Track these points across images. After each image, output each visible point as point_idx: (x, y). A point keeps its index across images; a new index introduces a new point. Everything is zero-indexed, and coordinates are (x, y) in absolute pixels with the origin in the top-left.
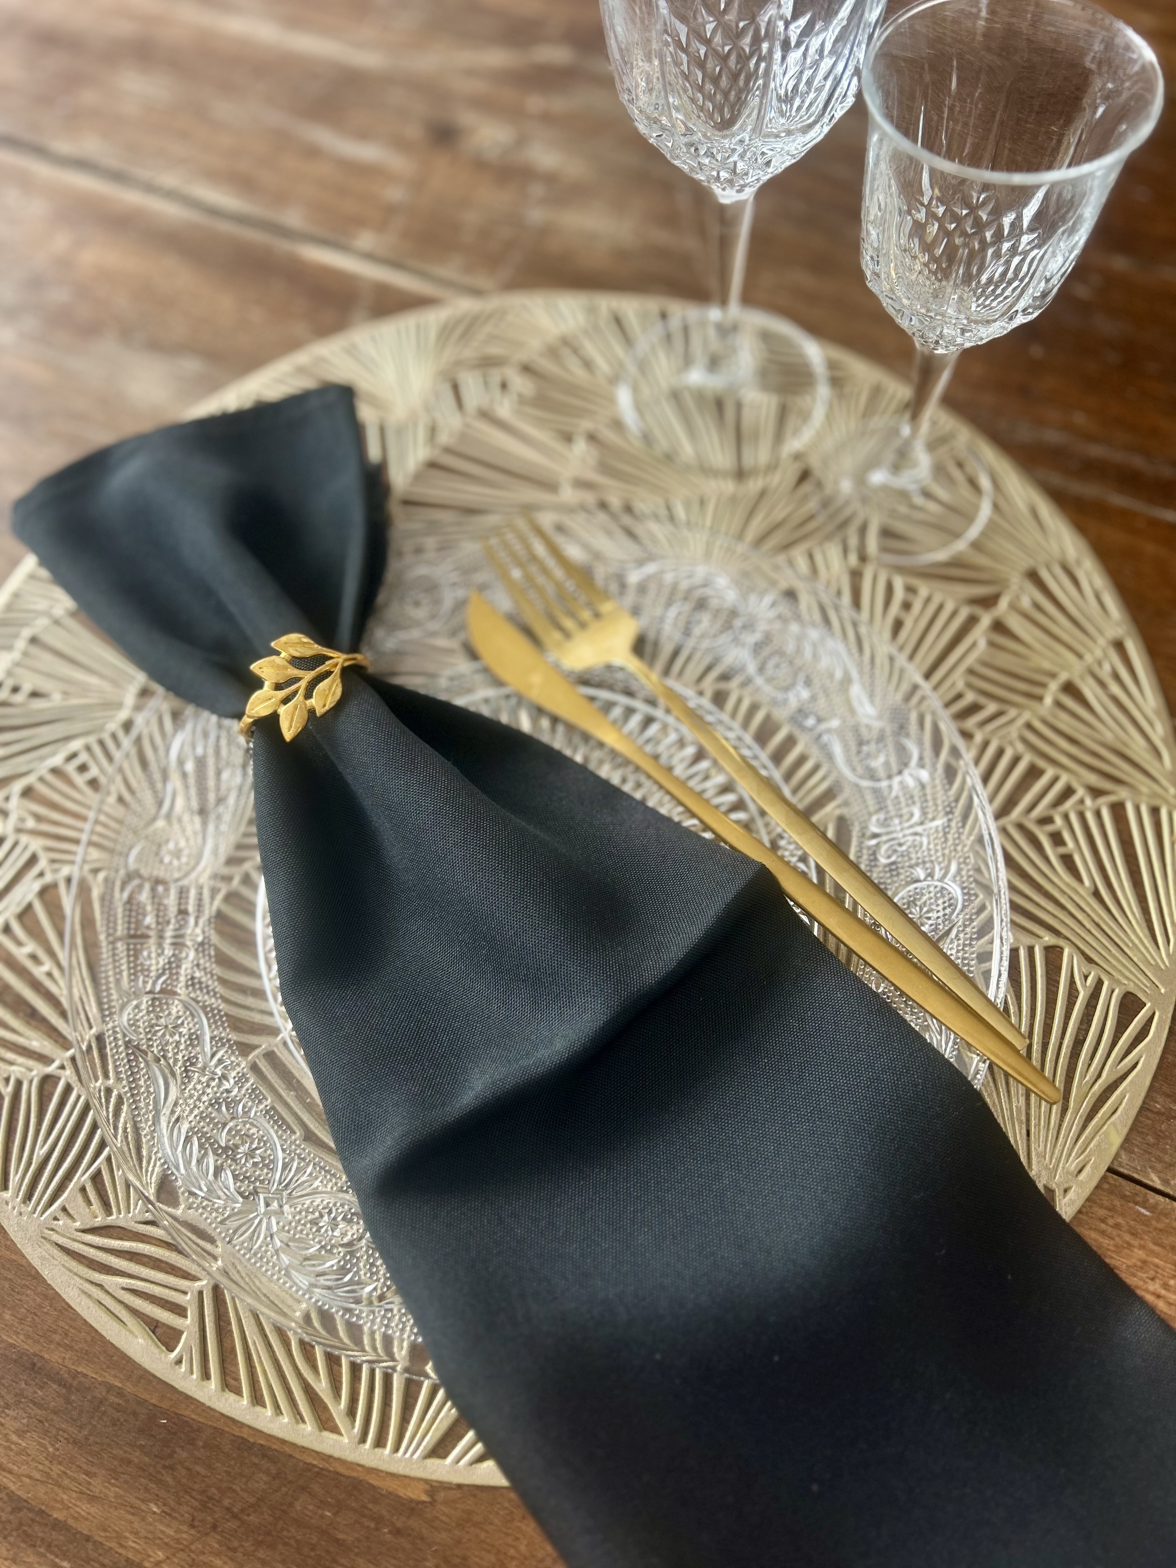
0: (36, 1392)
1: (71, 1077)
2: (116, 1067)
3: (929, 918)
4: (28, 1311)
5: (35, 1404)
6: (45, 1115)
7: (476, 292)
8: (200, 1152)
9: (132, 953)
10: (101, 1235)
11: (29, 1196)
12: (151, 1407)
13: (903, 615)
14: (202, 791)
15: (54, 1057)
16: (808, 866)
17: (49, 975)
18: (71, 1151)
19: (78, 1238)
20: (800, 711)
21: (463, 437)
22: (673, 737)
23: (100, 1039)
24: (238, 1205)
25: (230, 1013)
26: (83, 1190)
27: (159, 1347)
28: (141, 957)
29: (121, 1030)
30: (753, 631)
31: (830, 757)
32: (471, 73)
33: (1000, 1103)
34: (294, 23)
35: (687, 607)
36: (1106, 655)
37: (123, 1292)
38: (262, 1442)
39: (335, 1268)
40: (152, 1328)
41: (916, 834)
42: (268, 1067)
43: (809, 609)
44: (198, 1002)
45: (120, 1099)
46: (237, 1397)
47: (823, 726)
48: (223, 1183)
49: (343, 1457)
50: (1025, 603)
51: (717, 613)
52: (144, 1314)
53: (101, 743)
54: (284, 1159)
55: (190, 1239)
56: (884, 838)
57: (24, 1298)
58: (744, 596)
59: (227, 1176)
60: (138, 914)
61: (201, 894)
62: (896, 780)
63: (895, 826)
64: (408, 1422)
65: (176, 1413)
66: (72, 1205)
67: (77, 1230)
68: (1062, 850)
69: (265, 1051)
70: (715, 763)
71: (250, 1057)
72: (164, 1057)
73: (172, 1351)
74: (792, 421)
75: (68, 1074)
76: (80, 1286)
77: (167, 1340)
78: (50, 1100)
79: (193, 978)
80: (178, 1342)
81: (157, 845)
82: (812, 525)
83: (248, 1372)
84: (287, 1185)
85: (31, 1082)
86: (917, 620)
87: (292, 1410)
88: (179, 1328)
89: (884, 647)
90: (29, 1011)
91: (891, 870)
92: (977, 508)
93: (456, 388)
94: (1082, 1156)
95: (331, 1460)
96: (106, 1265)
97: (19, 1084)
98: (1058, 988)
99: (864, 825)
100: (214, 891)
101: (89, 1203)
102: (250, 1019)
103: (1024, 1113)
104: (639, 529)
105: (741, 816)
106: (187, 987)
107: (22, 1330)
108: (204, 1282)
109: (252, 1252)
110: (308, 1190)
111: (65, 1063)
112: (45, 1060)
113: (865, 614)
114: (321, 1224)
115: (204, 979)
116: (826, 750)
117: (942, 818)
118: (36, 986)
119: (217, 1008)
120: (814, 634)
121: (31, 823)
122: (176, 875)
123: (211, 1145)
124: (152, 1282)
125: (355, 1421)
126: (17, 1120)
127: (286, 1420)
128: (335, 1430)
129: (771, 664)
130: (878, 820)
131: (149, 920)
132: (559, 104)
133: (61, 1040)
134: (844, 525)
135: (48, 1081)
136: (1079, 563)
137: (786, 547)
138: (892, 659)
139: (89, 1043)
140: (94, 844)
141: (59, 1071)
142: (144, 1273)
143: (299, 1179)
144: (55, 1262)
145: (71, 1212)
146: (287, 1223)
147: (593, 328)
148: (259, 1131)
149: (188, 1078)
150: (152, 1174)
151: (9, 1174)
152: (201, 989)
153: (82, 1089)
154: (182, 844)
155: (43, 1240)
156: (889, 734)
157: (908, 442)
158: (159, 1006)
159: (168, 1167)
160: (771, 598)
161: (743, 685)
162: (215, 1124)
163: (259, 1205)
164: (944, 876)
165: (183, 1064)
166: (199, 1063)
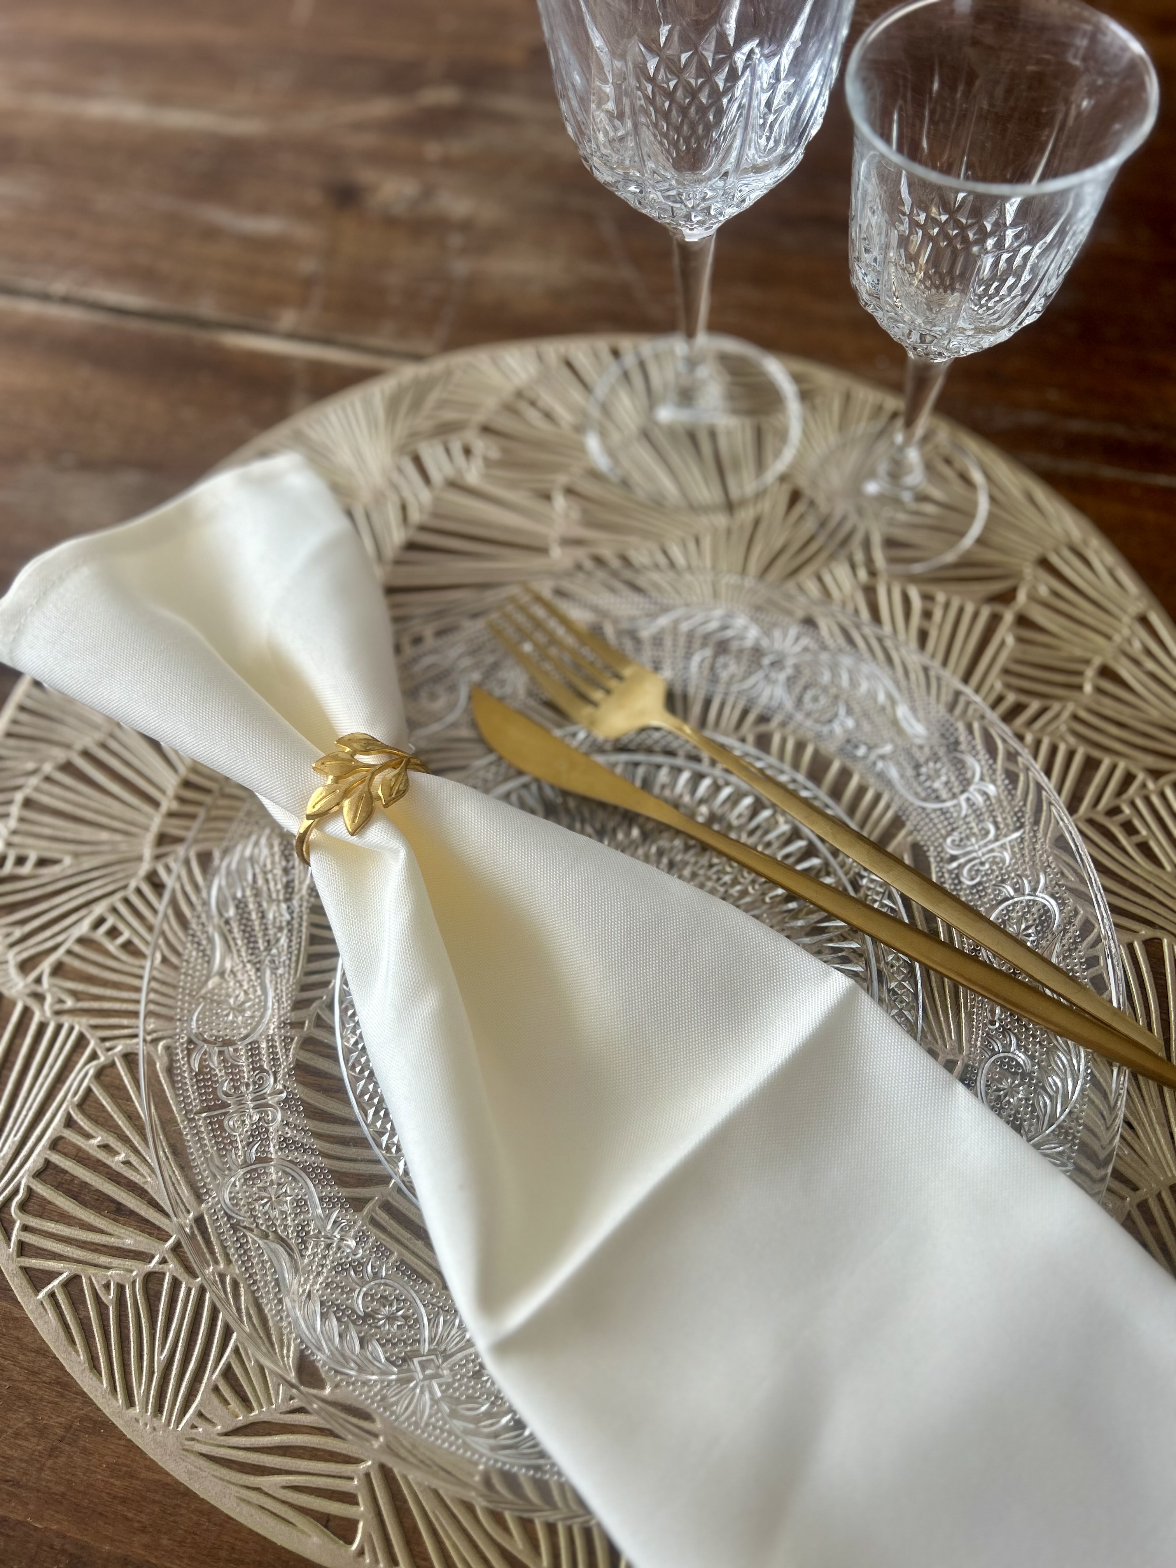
1: (176, 1270)
2: (224, 1248)
3: (1029, 935)
4: (186, 1531)
6: (157, 1317)
7: (418, 358)
8: (340, 1326)
9: (217, 1126)
10: (246, 1435)
11: (159, 1408)
13: (926, 624)
14: (249, 936)
15: (153, 1252)
16: (895, 903)
17: (127, 1163)
18: (194, 1350)
19: (222, 1443)
20: (848, 741)
21: (436, 512)
22: (726, 792)
23: (199, 1220)
24: (394, 1377)
25: (334, 1168)
26: (216, 1389)
27: (336, 1543)
28: (227, 1129)
29: (226, 1213)
30: (782, 668)
31: (889, 783)
32: (358, 126)
33: (1138, 1111)
34: (160, 99)
35: (708, 652)
36: (1133, 633)
37: (284, 1491)
39: (512, 1423)
40: (324, 1523)
41: (992, 851)
42: (388, 1219)
43: (832, 634)
44: (296, 1164)
45: (235, 1285)
47: (874, 755)
48: (371, 1354)
50: (1043, 591)
51: (740, 653)
52: (312, 1510)
53: (126, 901)
54: (428, 1315)
56: (962, 860)
57: (178, 1518)
58: (767, 632)
59: (375, 1347)
60: (214, 1082)
61: (273, 1046)
62: (963, 798)
63: (972, 845)
66: (208, 1408)
67: (220, 1435)
68: (1136, 839)
69: (379, 1203)
70: (775, 809)
71: (365, 1212)
72: (275, 1232)
73: (351, 1543)
74: (770, 442)
75: (172, 1268)
76: (238, 1495)
77: (343, 1533)
78: (159, 1300)
79: (286, 1140)
80: (356, 1532)
81: (216, 1002)
82: (813, 547)
83: (437, 1549)
84: (438, 1344)
85: (134, 1282)
86: (940, 628)
88: (353, 1517)
90: (113, 1206)
91: (978, 891)
93: (417, 461)
96: (259, 1466)
97: (121, 1288)
98: (1165, 980)
99: (939, 849)
100: (287, 1041)
101: (226, 1402)
102: (357, 1172)
103: (1163, 1115)
104: (641, 581)
105: (815, 862)
106: (281, 1149)
108: (369, 1463)
109: (423, 1425)
111: (167, 1256)
112: (144, 1257)
113: (887, 628)
114: (485, 1379)
115: (297, 1139)
116: (881, 776)
117: (1017, 829)
118: (115, 1178)
119: (318, 1167)
120: (847, 661)
121: (70, 1003)
122: (244, 1032)
123: (349, 1316)
124: (312, 1474)
126: (128, 1328)
129: (808, 697)
130: (953, 841)
131: (226, 1087)
132: (457, 147)
133: (156, 1232)
134: (846, 541)
135: (152, 1280)
136: (1085, 542)
137: (793, 573)
138: (925, 669)
139: (191, 1228)
140: (149, 1014)
141: (161, 1266)
142: (303, 1466)
143: (449, 1334)
144: (204, 1474)
145: (209, 1416)
146: (449, 1385)
147: (545, 377)
148: (395, 1290)
149: (306, 1248)
150: (288, 1357)
151: (132, 1388)
152: (296, 1148)
153: (191, 1280)
154: (242, 997)
155: (185, 1453)
156: (942, 752)
157: (901, 449)
158: (258, 1177)
159: (307, 1347)
160: (793, 631)
161: (783, 724)
162: (347, 1293)
163: (416, 1371)
164: (1034, 890)
165: (298, 1235)
166: (314, 1230)
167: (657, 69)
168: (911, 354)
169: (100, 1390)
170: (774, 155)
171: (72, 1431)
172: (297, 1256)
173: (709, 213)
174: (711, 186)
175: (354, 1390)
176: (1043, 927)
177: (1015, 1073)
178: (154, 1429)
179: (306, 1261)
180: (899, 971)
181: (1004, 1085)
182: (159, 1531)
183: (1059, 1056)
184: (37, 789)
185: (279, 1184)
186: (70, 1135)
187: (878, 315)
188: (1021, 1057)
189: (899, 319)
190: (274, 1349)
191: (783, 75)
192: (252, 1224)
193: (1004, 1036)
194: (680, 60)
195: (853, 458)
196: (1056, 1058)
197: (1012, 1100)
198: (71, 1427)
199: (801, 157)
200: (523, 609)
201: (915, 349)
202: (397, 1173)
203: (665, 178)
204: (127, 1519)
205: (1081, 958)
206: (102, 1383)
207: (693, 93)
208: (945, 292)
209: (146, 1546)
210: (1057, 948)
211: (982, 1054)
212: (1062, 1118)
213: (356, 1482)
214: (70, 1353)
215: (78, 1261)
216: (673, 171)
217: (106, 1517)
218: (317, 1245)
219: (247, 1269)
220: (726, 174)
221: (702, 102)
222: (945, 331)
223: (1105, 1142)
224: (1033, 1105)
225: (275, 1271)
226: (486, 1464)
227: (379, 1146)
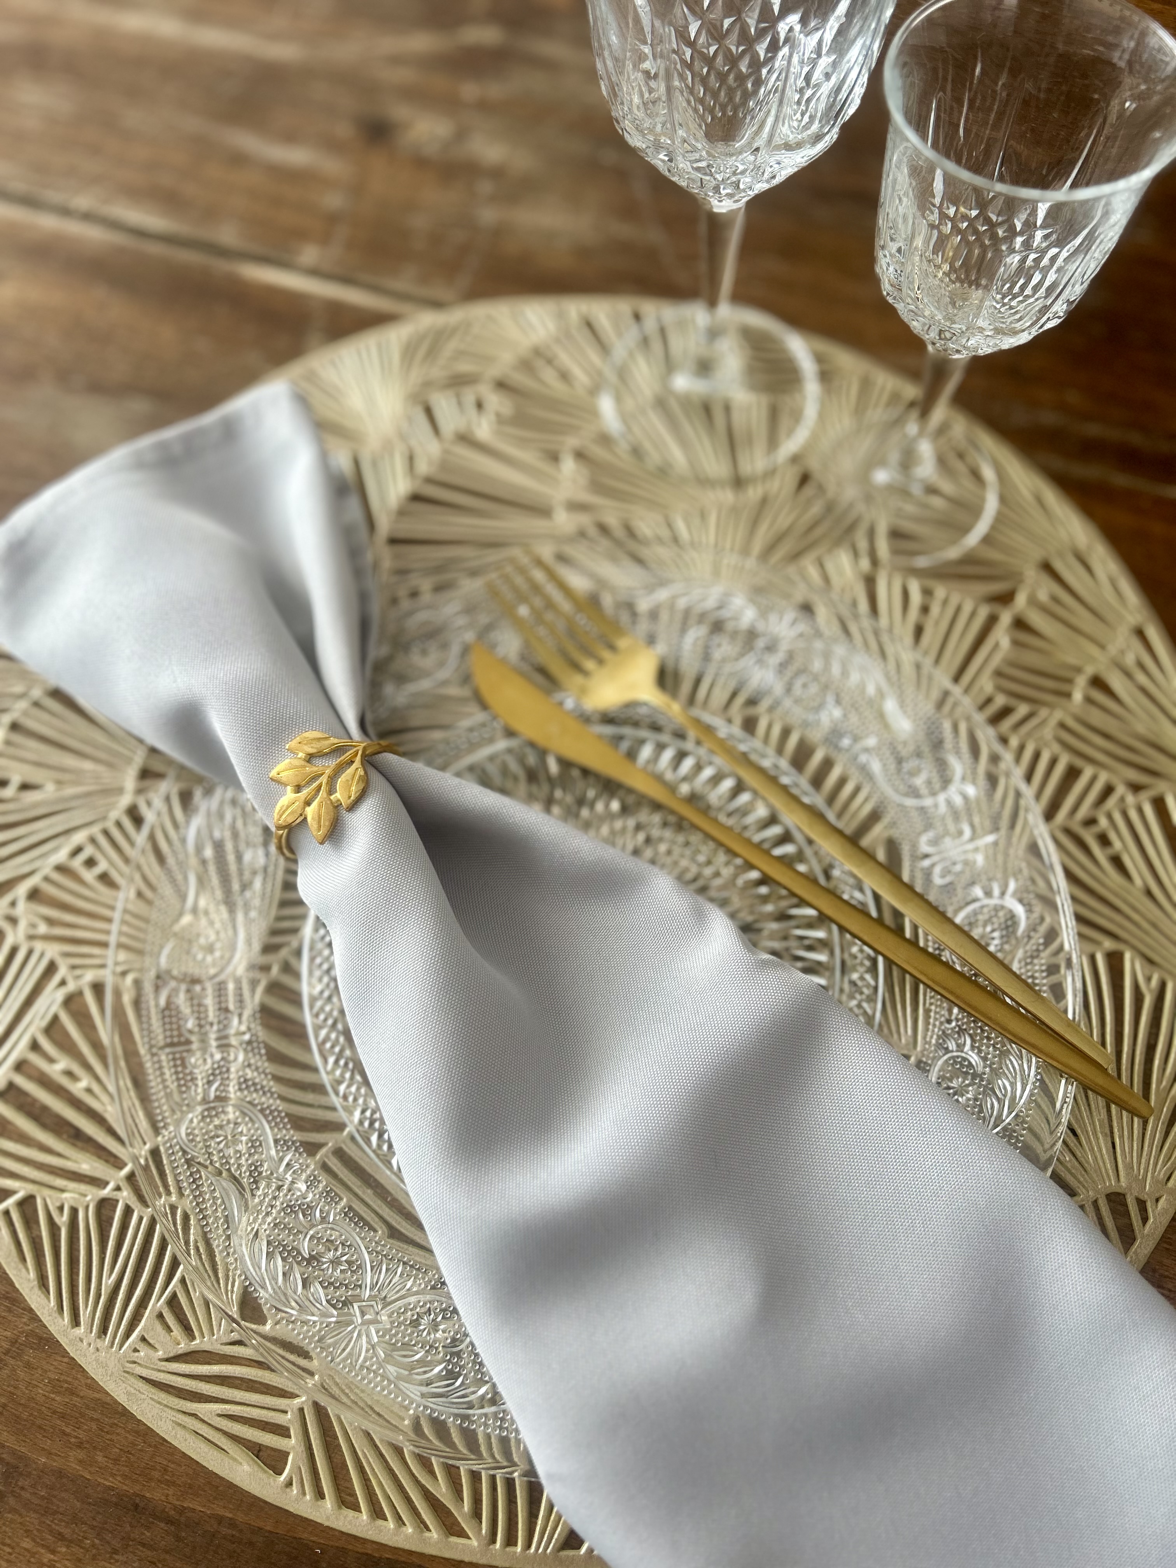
0: (143, 1534)
1: (129, 1199)
2: (178, 1182)
3: (993, 939)
5: (144, 1545)
6: (108, 1243)
7: (437, 305)
8: (284, 1266)
9: (179, 1062)
10: (186, 1362)
11: (104, 1330)
12: (267, 1534)
13: (923, 619)
14: (225, 879)
15: (108, 1179)
17: (89, 1090)
18: (141, 1276)
19: (162, 1368)
20: (834, 731)
21: (444, 465)
22: (708, 772)
23: (155, 1153)
24: (333, 1319)
25: (290, 1111)
26: (160, 1316)
27: (266, 1472)
28: (189, 1066)
29: (181, 1148)
30: (775, 652)
31: (870, 776)
32: (396, 60)
33: (1082, 1118)
35: (703, 630)
36: (1128, 645)
37: (219, 1419)
38: (387, 1556)
39: (444, 1373)
40: (255, 1452)
41: (965, 852)
42: (339, 1165)
43: (828, 623)
44: (255, 1106)
45: (186, 1218)
46: (356, 1514)
47: (858, 747)
48: (313, 1296)
49: (474, 1561)
50: (1043, 596)
51: (735, 634)
52: (245, 1439)
53: (106, 833)
54: (372, 1262)
55: (283, 1357)
56: (935, 859)
57: (114, 1437)
58: (764, 613)
59: (317, 1289)
60: (179, 1019)
61: (239, 988)
62: (941, 798)
63: (945, 844)
64: (537, 1517)
65: (295, 1538)
66: (151, 1334)
67: (161, 1360)
68: (1110, 851)
69: (333, 1149)
70: (755, 793)
71: (318, 1157)
72: (229, 1170)
73: (280, 1473)
74: (785, 422)
75: (126, 1196)
76: (174, 1419)
77: (273, 1463)
78: (111, 1225)
79: (246, 1081)
80: (286, 1464)
81: (187, 941)
82: (819, 531)
83: (363, 1486)
84: (379, 1291)
85: (87, 1207)
86: (937, 623)
87: (416, 1521)
88: (284, 1449)
89: (908, 657)
90: (72, 1131)
91: (948, 891)
92: (983, 499)
93: (429, 412)
94: (1169, 1163)
95: (462, 1565)
96: (197, 1393)
97: (74, 1211)
98: (1124, 994)
99: (913, 845)
100: (254, 984)
101: (169, 1329)
102: (313, 1117)
103: (1107, 1125)
104: (645, 552)
105: (788, 849)
106: (240, 1089)
107: (118, 1470)
108: (304, 1399)
109: (357, 1367)
110: (403, 1292)
111: (121, 1184)
112: (98, 1183)
113: (884, 621)
114: (422, 1327)
115: (257, 1080)
116: (864, 769)
117: (991, 832)
118: (76, 1103)
119: (276, 1109)
120: (840, 650)
121: (43, 929)
122: (212, 971)
123: (294, 1257)
124: (248, 1405)
125: (481, 1522)
126: (79, 1251)
127: (410, 1530)
128: (462, 1534)
129: (798, 684)
130: (927, 839)
131: (190, 1024)
132: (495, 90)
133: (112, 1159)
134: (851, 529)
135: (105, 1206)
136: (1090, 549)
137: (796, 556)
138: (918, 667)
139: (146, 1160)
140: (120, 946)
141: (115, 1193)
142: (239, 1396)
143: (390, 1281)
144: (143, 1397)
145: (151, 1341)
146: (386, 1332)
147: (565, 336)
148: (341, 1235)
149: (258, 1188)
150: (232, 1292)
151: (78, 1309)
152: (256, 1090)
153: (144, 1209)
154: (213, 937)
155: (126, 1375)
156: (926, 749)
157: (915, 440)
158: (216, 1115)
159: (250, 1284)
160: (790, 615)
161: (771, 709)
162: (294, 1235)
163: (355, 1316)
164: (1003, 894)
165: (250, 1175)
166: (266, 1171)
167: (698, 33)
168: (930, 348)
169: (47, 1308)
170: (809, 132)
171: (17, 1345)
172: (248, 1195)
173: (738, 187)
174: (742, 160)
175: (294, 1330)
176: (1008, 932)
177: (967, 1073)
178: (98, 1350)
179: (257, 1200)
180: (862, 964)
181: (954, 1084)
182: (95, 1448)
183: (1010, 1060)
184: (25, 713)
185: (236, 1124)
186: (35, 1059)
187: (900, 307)
188: (974, 1058)
189: (919, 313)
190: (219, 1283)
191: (824, 50)
192: (206, 1160)
193: (959, 1036)
194: (722, 26)
195: (865, 445)
196: (1008, 1062)
197: (960, 1099)
198: (16, 1341)
199: (835, 136)
200: (522, 571)
201: (934, 344)
202: (352, 1122)
203: (695, 150)
204: (64, 1433)
205: (1042, 965)
206: (49, 1301)
207: (733, 61)
208: (970, 287)
209: (80, 1462)
210: (1020, 954)
211: (936, 1051)
212: (1008, 1121)
213: (289, 1416)
214: (20, 1270)
215: (34, 1182)
216: (704, 141)
217: (45, 1430)
218: (268, 1186)
219: (198, 1204)
220: (757, 149)
221: (741, 71)
222: (964, 329)
223: (1047, 1146)
224: (981, 1105)
225: (225, 1208)
226: (416, 1409)
227: (337, 1093)
